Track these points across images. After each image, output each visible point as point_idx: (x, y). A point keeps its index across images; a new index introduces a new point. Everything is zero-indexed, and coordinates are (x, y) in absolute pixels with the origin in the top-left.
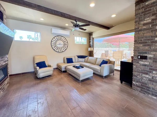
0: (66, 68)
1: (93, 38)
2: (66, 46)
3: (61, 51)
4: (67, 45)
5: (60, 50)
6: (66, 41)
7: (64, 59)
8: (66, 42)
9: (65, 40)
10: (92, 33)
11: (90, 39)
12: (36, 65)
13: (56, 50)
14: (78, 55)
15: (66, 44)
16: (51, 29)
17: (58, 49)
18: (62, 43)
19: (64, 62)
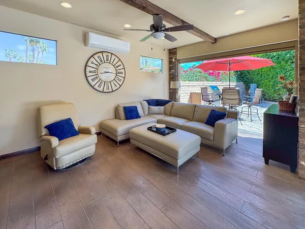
0: (126, 133)
2: (120, 78)
3: (110, 90)
4: (123, 75)
5: (108, 88)
6: (120, 65)
7: (116, 109)
8: (122, 67)
9: (120, 63)
11: (170, 62)
13: (96, 87)
14: (147, 99)
15: (122, 73)
16: (85, 34)
17: (103, 85)
18: (112, 69)
19: (117, 117)
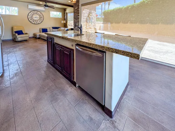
0: (40, 35)
1: (67, 13)
3: (38, 23)
5: (36, 22)
7: (40, 29)
9: (41, 14)
10: (66, 9)
11: (65, 14)
12: (14, 33)
13: (32, 22)
14: (53, 27)
15: (42, 18)
16: (28, 5)
18: (38, 16)
19: (40, 32)
